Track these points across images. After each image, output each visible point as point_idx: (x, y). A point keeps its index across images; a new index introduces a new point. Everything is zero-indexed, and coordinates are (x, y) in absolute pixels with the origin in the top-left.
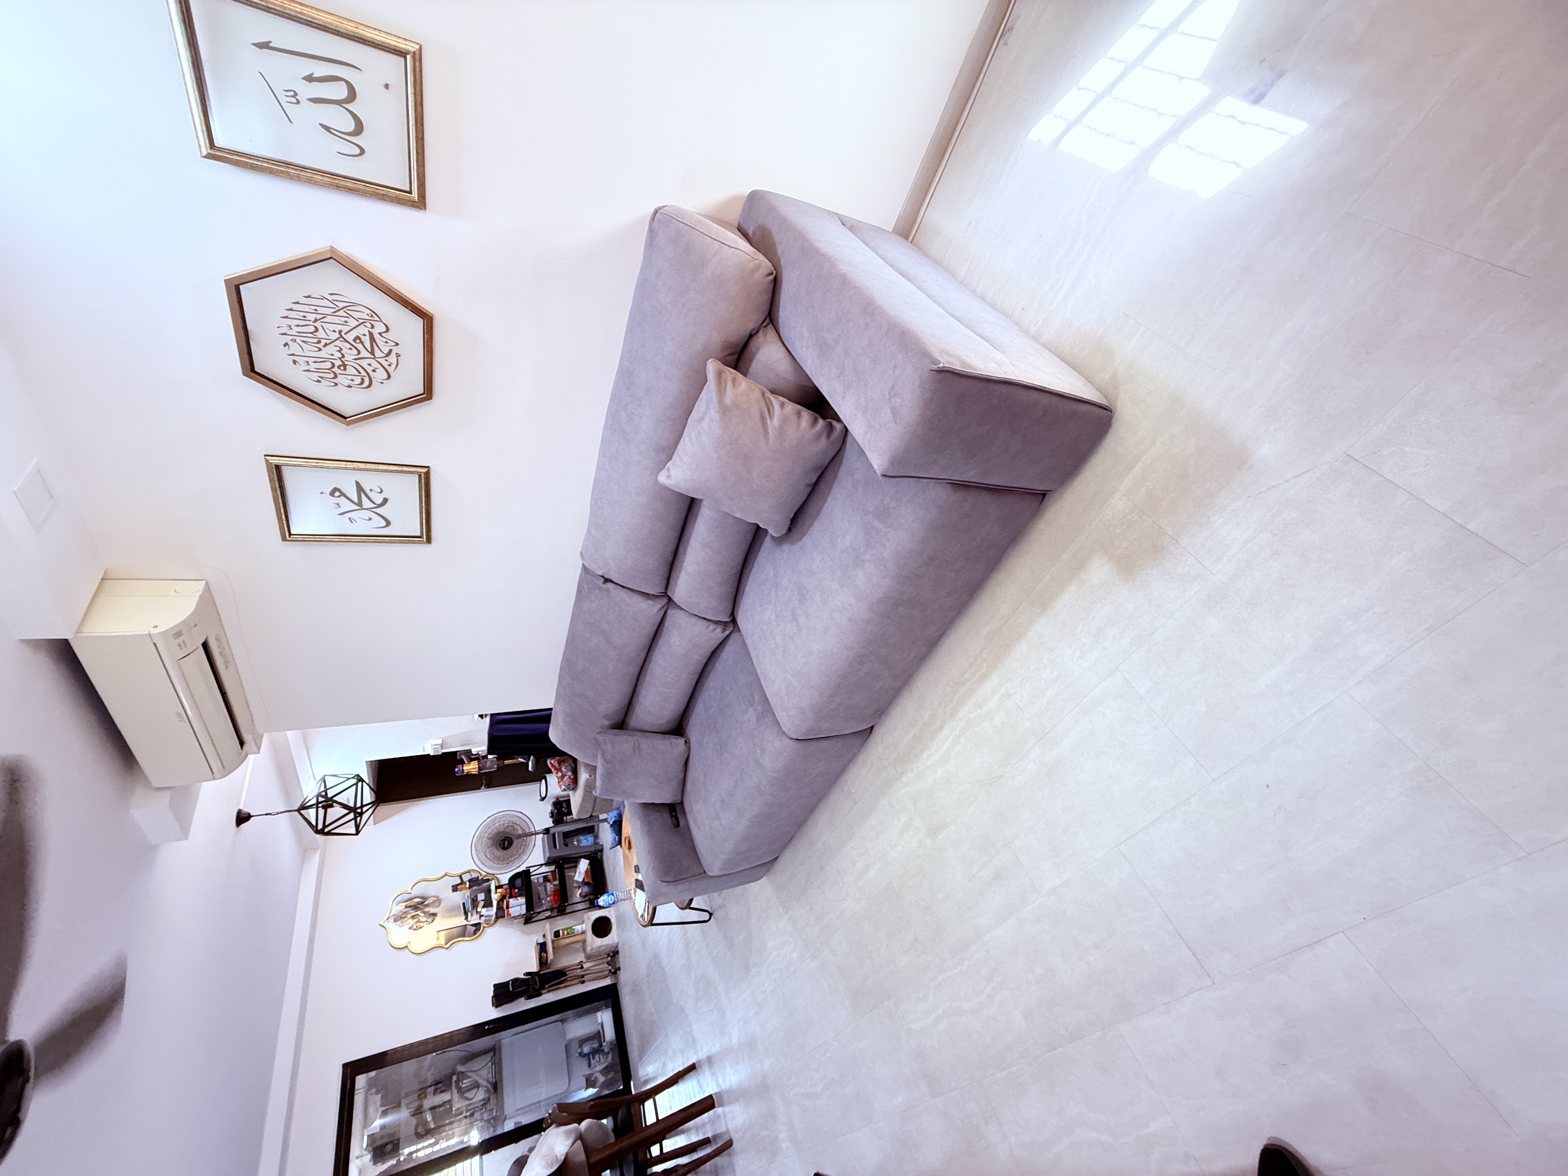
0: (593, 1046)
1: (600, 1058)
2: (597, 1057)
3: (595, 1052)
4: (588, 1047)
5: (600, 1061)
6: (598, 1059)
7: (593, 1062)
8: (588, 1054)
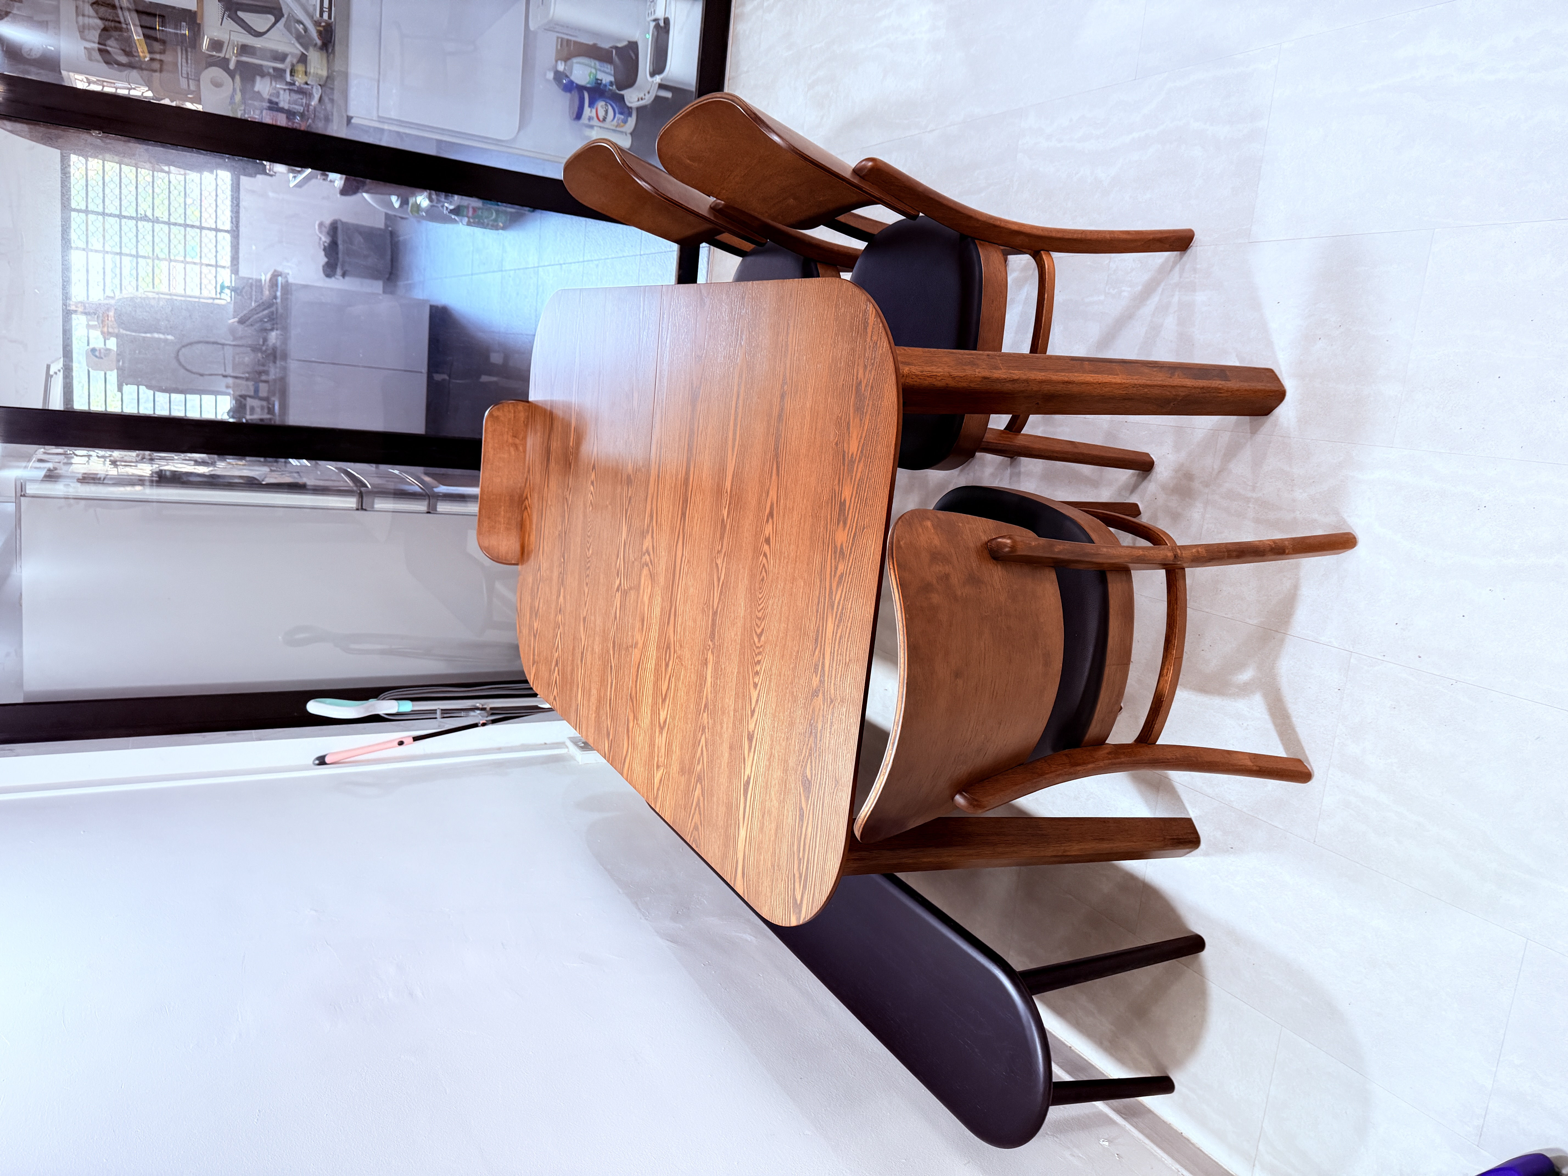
0: (600, 76)
1: (606, 112)
2: (600, 104)
3: (597, 92)
4: (588, 70)
5: (604, 119)
6: (601, 114)
7: (587, 111)
8: (581, 89)
